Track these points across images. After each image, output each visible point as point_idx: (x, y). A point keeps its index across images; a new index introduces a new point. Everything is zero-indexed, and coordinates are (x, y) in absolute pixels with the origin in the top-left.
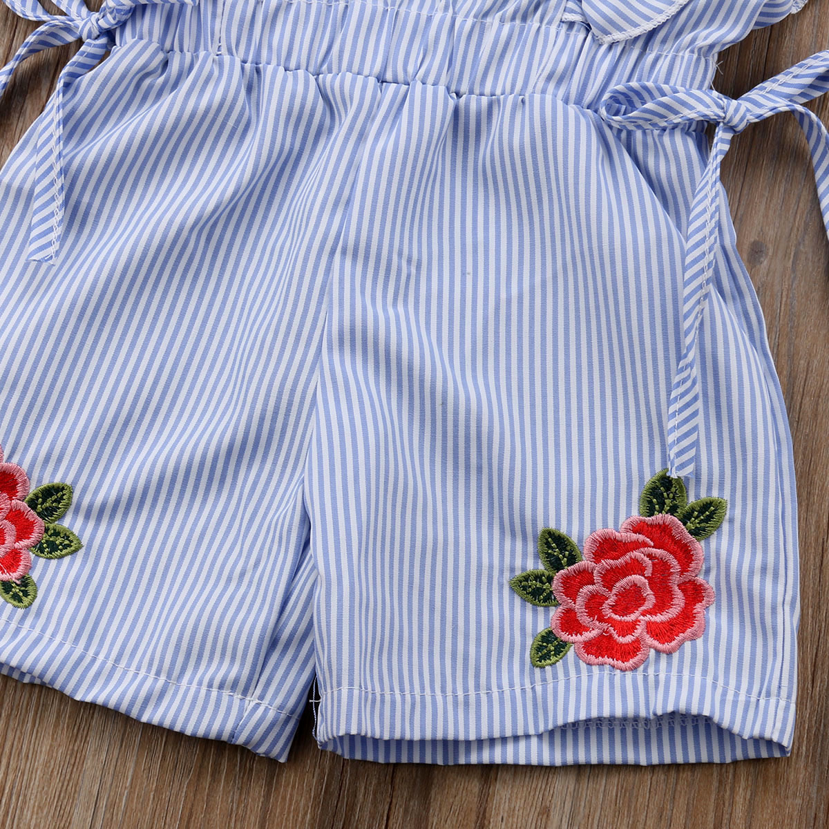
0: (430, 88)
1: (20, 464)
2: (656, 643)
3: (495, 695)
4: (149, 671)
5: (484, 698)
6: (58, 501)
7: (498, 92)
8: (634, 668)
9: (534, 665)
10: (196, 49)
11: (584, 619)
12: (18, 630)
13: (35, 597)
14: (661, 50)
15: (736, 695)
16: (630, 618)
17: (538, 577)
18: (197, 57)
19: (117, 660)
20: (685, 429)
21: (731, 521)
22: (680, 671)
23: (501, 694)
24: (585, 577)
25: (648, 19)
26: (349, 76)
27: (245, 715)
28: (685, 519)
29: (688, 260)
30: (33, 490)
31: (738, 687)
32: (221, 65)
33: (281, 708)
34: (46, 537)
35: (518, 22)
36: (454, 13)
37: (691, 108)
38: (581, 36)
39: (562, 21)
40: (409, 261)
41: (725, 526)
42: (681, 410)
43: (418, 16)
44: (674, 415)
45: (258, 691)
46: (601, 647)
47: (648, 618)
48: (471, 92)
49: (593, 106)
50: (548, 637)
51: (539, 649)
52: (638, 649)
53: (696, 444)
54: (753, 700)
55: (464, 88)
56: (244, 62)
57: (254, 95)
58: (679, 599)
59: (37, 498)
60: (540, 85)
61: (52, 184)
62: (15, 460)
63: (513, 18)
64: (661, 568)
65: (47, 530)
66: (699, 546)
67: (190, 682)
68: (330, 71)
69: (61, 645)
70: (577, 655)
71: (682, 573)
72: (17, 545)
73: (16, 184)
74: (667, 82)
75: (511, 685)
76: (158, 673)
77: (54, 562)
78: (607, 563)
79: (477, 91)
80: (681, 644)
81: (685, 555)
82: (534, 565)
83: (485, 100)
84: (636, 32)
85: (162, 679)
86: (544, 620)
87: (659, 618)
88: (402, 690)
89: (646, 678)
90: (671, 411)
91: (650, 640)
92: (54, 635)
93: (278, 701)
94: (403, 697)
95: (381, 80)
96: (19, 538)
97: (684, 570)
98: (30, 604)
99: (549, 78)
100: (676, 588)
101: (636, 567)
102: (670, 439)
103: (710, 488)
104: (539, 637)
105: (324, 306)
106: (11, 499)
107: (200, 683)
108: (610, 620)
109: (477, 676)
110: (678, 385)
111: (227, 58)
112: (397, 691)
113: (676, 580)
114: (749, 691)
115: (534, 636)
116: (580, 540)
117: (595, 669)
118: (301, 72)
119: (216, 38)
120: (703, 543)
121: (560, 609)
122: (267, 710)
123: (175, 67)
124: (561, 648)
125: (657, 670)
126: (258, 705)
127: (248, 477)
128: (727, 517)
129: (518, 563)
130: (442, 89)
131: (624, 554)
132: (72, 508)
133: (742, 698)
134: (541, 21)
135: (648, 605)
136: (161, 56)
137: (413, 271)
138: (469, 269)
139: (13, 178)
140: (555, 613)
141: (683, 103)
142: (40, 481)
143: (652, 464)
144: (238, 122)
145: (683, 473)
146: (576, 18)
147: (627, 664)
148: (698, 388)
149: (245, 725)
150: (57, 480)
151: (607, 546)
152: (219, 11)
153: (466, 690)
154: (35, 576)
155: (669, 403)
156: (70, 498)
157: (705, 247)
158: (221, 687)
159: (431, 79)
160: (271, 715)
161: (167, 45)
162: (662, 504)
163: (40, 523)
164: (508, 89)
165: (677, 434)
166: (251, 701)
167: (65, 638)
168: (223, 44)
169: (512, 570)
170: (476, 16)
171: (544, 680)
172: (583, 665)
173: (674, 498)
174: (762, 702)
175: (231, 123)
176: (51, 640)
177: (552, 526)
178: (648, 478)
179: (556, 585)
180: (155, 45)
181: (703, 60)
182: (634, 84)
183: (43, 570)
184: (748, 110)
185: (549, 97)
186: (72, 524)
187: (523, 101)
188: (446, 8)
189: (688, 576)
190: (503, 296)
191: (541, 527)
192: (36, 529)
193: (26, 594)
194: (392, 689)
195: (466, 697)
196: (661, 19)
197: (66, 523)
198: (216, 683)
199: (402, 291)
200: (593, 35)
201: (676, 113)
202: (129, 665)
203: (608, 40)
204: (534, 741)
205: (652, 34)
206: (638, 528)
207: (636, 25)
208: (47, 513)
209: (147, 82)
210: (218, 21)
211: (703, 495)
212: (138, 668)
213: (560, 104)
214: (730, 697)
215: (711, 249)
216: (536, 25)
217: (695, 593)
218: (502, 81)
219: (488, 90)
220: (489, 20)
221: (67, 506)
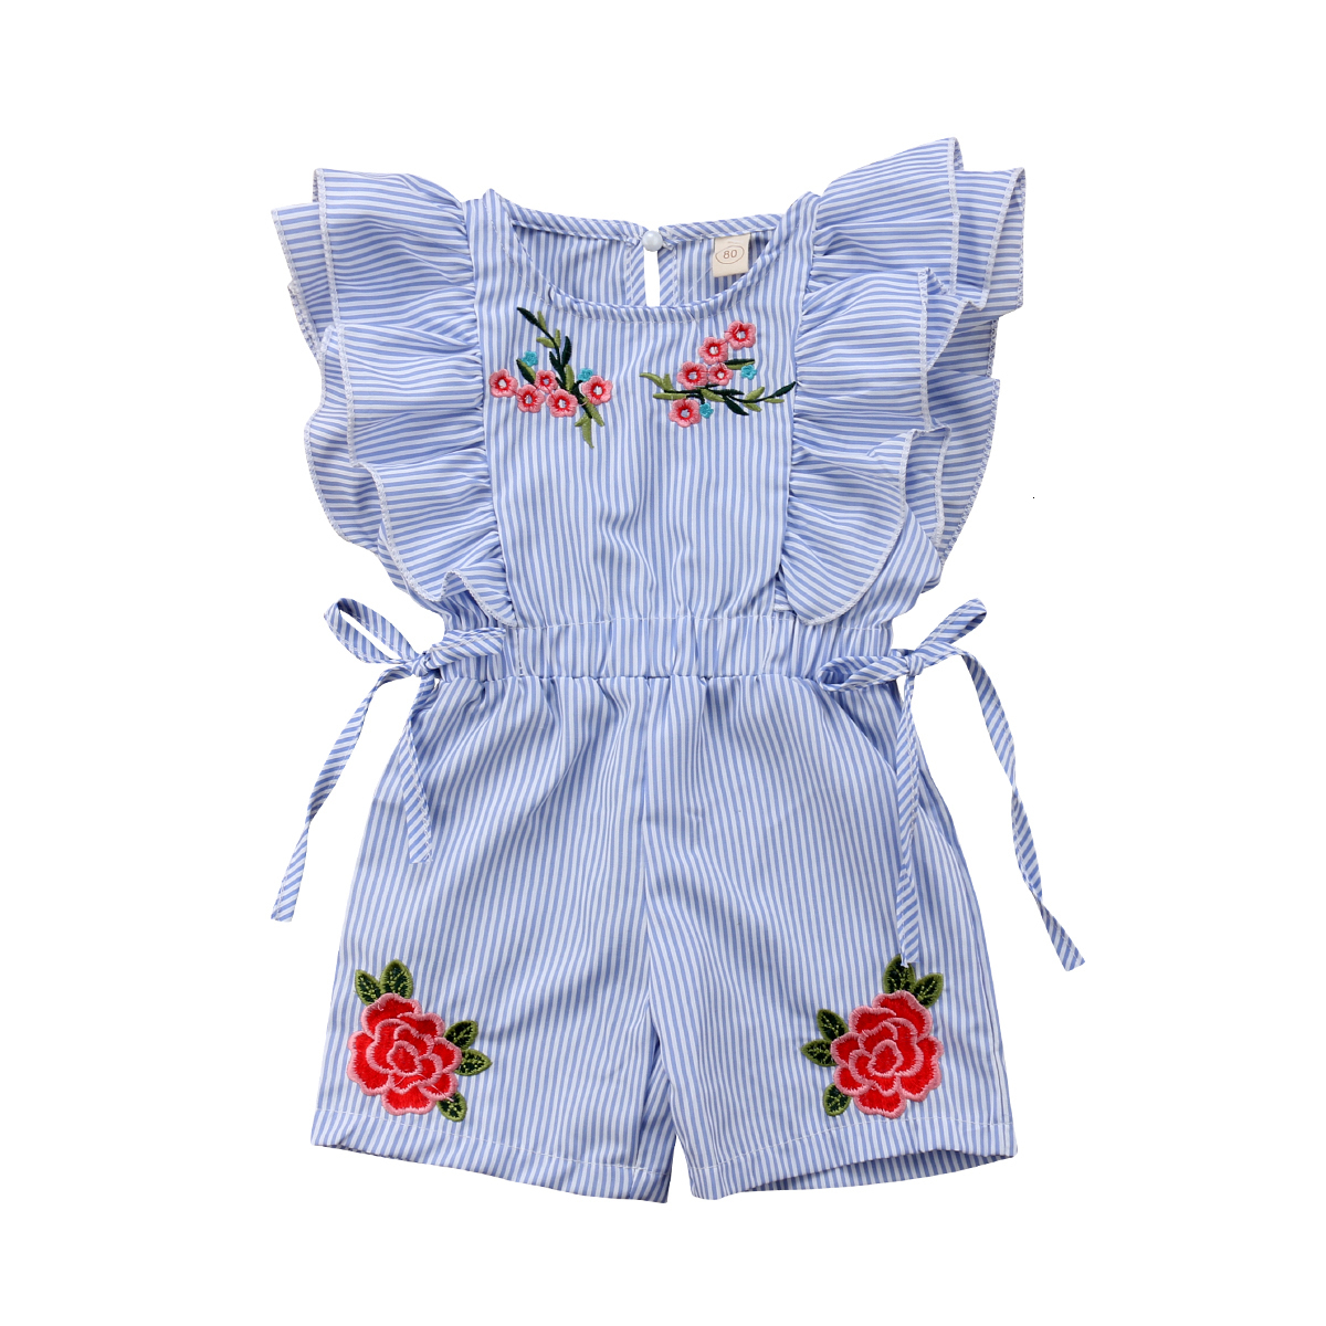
0: (686, 679)
1: (435, 1011)
2: (910, 1094)
3: (806, 1141)
4: (559, 1155)
5: (798, 1144)
6: (468, 1033)
7: (737, 673)
8: (898, 1116)
9: (827, 1114)
10: (504, 676)
11: (857, 1077)
12: (460, 1139)
13: (466, 1109)
14: (852, 625)
15: (973, 1126)
16: (888, 1074)
17: (820, 1045)
18: (506, 681)
19: (535, 1148)
20: (909, 926)
21: (948, 990)
22: (931, 1115)
23: (809, 1139)
24: (851, 1044)
25: (840, 605)
26: (623, 679)
27: (634, 1180)
28: (916, 992)
29: (900, 797)
30: (448, 1027)
31: (973, 1120)
32: (525, 684)
33: (658, 1170)
34: (464, 1061)
35: (741, 616)
36: (692, 613)
37: (885, 673)
38: (791, 622)
39: (774, 611)
40: (696, 814)
41: (944, 995)
42: (905, 912)
43: (666, 621)
44: (901, 916)
45: (639, 1161)
46: (872, 1101)
47: (900, 1074)
48: (716, 676)
49: (811, 676)
50: (833, 1091)
51: (829, 1101)
52: (899, 1101)
53: (918, 936)
54: (985, 1126)
55: (710, 673)
56: (541, 677)
57: (553, 700)
58: (919, 1056)
59: (452, 1033)
60: (768, 667)
61: (417, 801)
62: (431, 1010)
63: (737, 614)
64: (904, 1031)
65: (463, 1055)
66: (928, 1012)
67: (590, 1160)
68: (608, 676)
69: (493, 1145)
70: (856, 1106)
71: (919, 1035)
72: (445, 1070)
73: (389, 801)
74: (861, 654)
75: (815, 1131)
76: (566, 1156)
77: (474, 1078)
78: (866, 1033)
79: (721, 674)
80: (927, 1094)
81: (919, 1021)
82: (816, 1036)
83: (727, 679)
84: (833, 616)
85: (570, 1160)
86: (828, 1077)
87: (908, 1073)
88: (743, 1152)
89: (907, 1123)
90: (898, 913)
91: (905, 1093)
92: (486, 1137)
93: (655, 1166)
94: (745, 1157)
95: (647, 677)
96: (445, 1066)
97: (920, 1031)
98: (464, 1117)
99: (773, 660)
100: (917, 1048)
101: (886, 1033)
102: (900, 936)
103: (930, 967)
104: (827, 1092)
105: (642, 863)
106: (433, 1037)
107: (597, 1161)
108: (875, 1078)
109: (791, 1128)
110: (901, 890)
111: (528, 678)
112: (741, 1154)
113: (915, 1040)
114: (981, 1120)
115: (824, 1090)
116: (846, 1016)
117: (871, 1117)
118: (585, 679)
119: (517, 664)
120: (930, 1009)
121: (839, 1067)
122: (648, 1176)
123: (491, 693)
124: (844, 1100)
125: (914, 1116)
126: (641, 1172)
127: (605, 996)
128: (945, 987)
129: (805, 1035)
130: (694, 678)
131: (876, 1025)
132: (479, 1035)
133: (978, 1128)
134: (759, 613)
135: (899, 1063)
136: (480, 688)
137: (700, 819)
138: (740, 807)
139: (386, 797)
140: (835, 1071)
141: (879, 670)
142: (452, 1020)
143: (888, 950)
144: (546, 725)
145: (911, 960)
146: (784, 607)
147: (892, 1113)
148: (914, 883)
149: (635, 1188)
150: (464, 1019)
151: (866, 1020)
152: (515, 642)
153: (785, 1140)
154: (462, 1092)
155: (896, 907)
156: (476, 1030)
157: (911, 784)
158: (613, 1162)
159: (685, 672)
160: (652, 1177)
161: (482, 677)
162: (898, 982)
163: (457, 1051)
164: (744, 672)
165: (904, 930)
166: (636, 1170)
167: (494, 1140)
168: (523, 667)
169: (801, 1040)
170: (709, 617)
171: (837, 1125)
172: (862, 1115)
173: (906, 977)
174: (992, 1127)
175: (541, 727)
176: (485, 1143)
177: (825, 1007)
178: (886, 963)
179: (833, 1051)
180: (473, 681)
181: (886, 630)
182: (837, 659)
183: (467, 1086)
184: (924, 660)
185: (777, 676)
186: (481, 1047)
187: (758, 680)
188: (685, 612)
189: (923, 1036)
190: (768, 826)
191: (817, 1009)
192: (456, 1056)
193: (459, 1109)
194: (737, 1154)
195: (786, 1146)
196: (850, 604)
197: (477, 1047)
198: (609, 1160)
199: (695, 838)
200: (800, 621)
201: (875, 677)
202: (543, 1151)
203: (811, 623)
204: (838, 1171)
205: (842, 618)
206: (885, 1003)
207: (831, 611)
208: (461, 1043)
209: (472, 708)
210: (516, 649)
211: (927, 973)
212: (551, 1153)
213: (786, 678)
214: (969, 1129)
215: (915, 785)
216: (755, 617)
217: (929, 1048)
218: (739, 664)
219: (728, 672)
220: (719, 617)
221: (475, 1035)
